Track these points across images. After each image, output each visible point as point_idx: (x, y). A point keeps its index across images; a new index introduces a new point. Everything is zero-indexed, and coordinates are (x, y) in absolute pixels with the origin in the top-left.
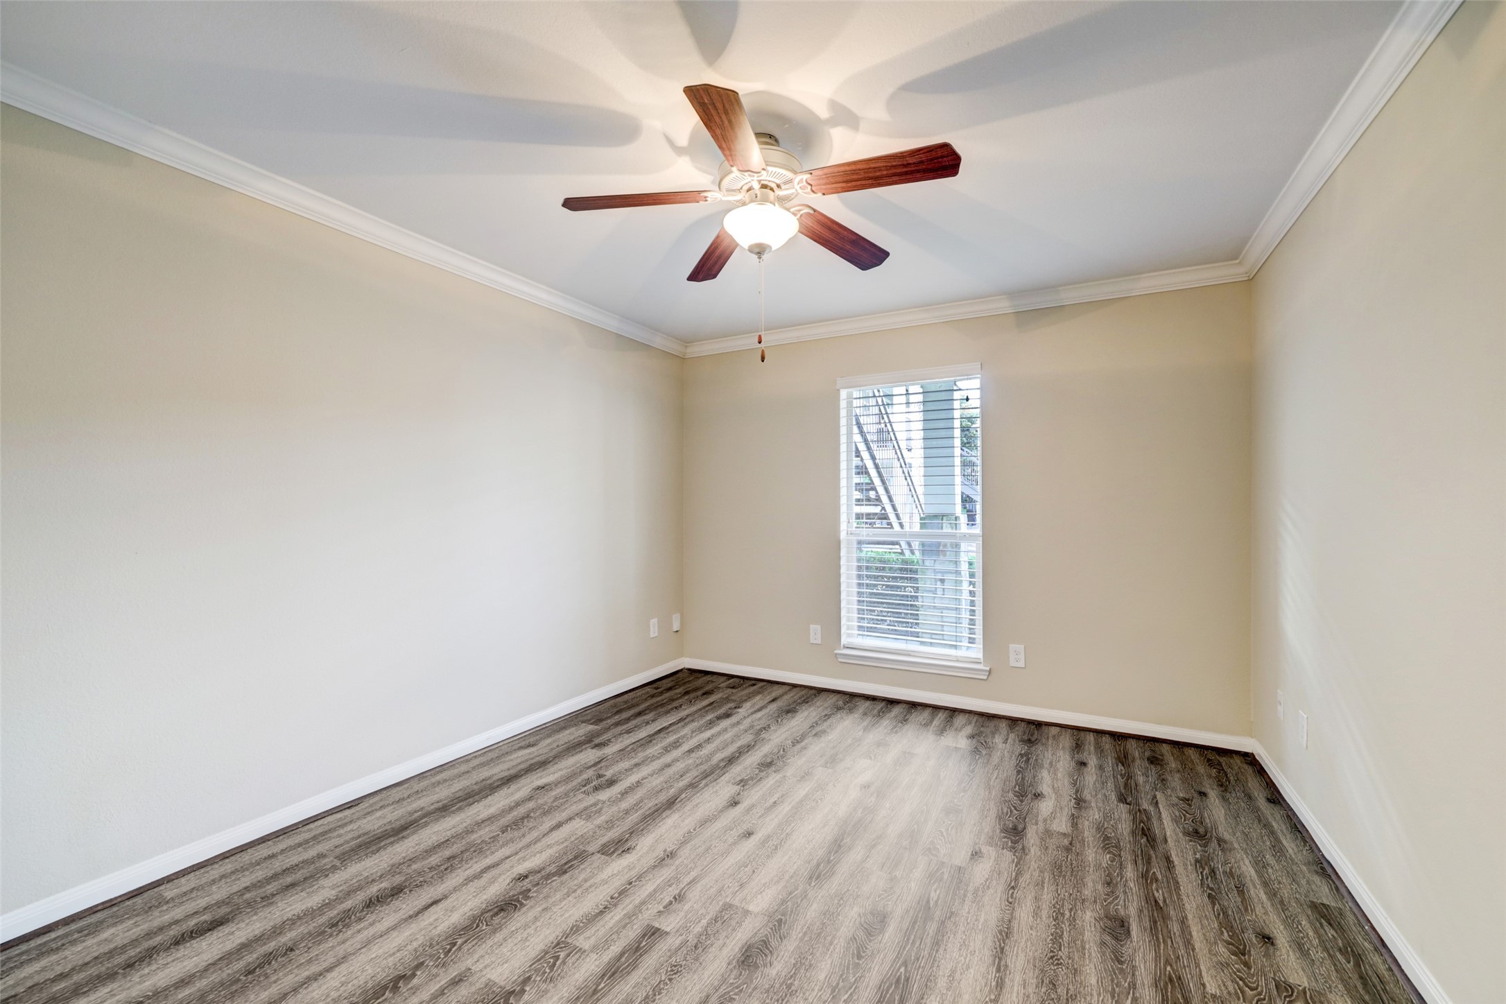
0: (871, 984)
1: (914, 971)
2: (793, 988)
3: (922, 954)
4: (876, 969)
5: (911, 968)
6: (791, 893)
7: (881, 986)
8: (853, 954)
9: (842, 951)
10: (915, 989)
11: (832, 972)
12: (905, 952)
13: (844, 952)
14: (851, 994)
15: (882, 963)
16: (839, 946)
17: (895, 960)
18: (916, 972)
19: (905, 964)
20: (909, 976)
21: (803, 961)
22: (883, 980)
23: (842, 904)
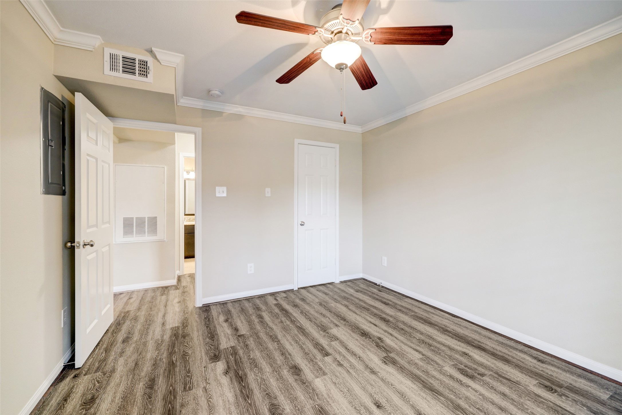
0: (255, 389)
1: (245, 404)
2: (275, 372)
3: (247, 413)
4: (258, 395)
5: (247, 405)
6: (317, 395)
7: (252, 391)
8: (270, 393)
9: (274, 391)
10: (241, 399)
11: (270, 383)
12: (254, 409)
13: (274, 392)
14: (258, 382)
15: (258, 398)
16: (278, 392)
17: (255, 403)
18: (244, 405)
19: (250, 404)
20: (245, 402)
21: (281, 379)
22: (253, 393)
23: (296, 408)
